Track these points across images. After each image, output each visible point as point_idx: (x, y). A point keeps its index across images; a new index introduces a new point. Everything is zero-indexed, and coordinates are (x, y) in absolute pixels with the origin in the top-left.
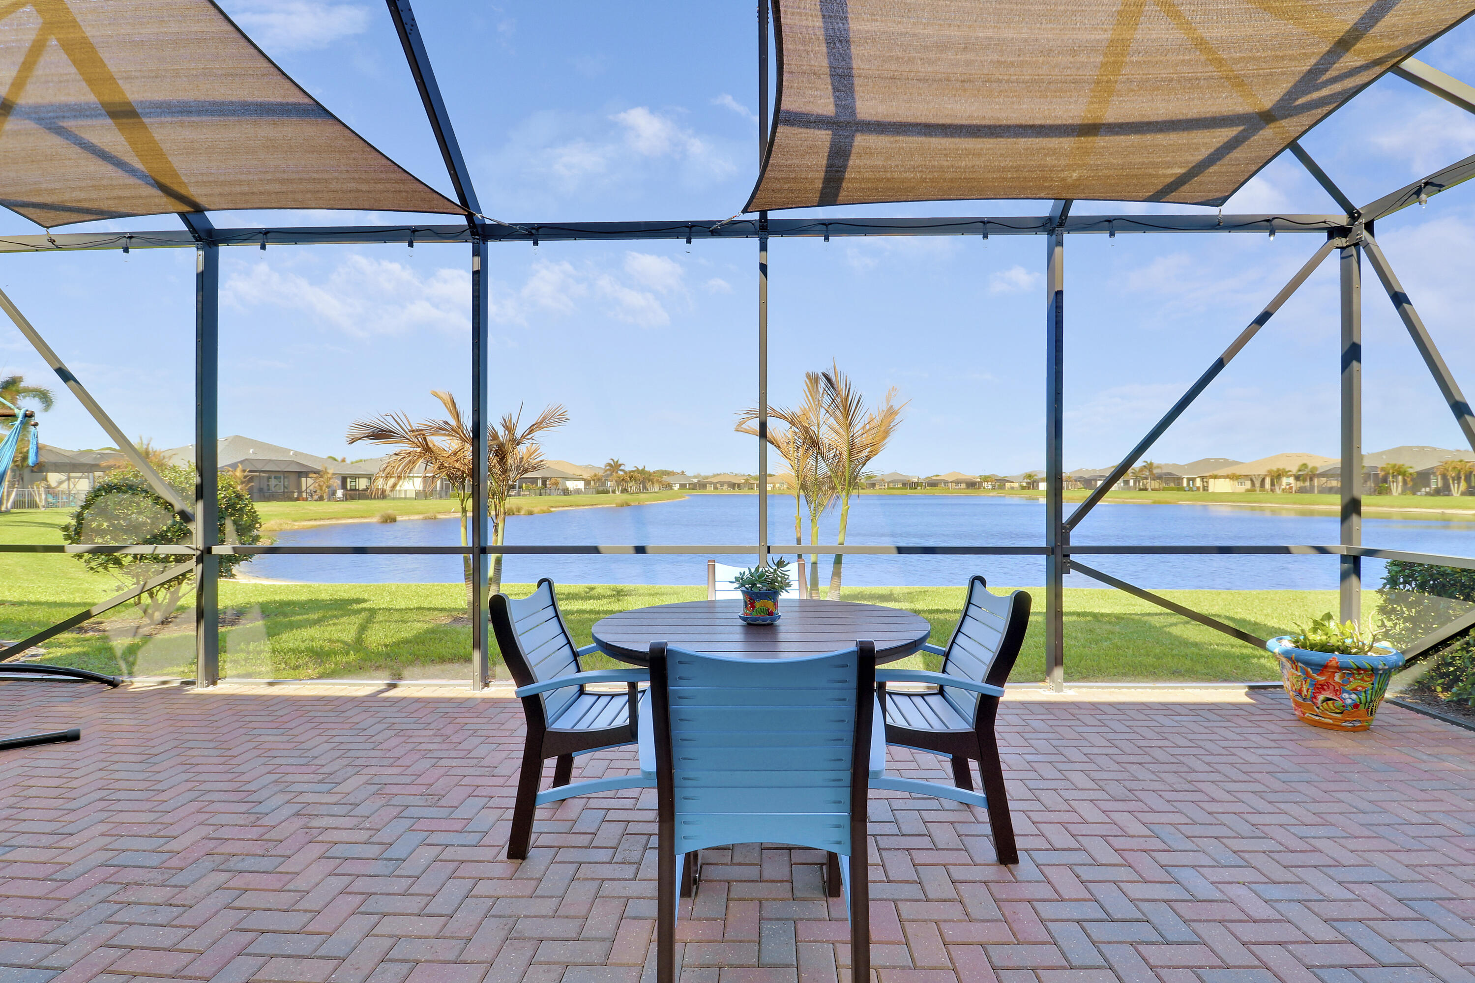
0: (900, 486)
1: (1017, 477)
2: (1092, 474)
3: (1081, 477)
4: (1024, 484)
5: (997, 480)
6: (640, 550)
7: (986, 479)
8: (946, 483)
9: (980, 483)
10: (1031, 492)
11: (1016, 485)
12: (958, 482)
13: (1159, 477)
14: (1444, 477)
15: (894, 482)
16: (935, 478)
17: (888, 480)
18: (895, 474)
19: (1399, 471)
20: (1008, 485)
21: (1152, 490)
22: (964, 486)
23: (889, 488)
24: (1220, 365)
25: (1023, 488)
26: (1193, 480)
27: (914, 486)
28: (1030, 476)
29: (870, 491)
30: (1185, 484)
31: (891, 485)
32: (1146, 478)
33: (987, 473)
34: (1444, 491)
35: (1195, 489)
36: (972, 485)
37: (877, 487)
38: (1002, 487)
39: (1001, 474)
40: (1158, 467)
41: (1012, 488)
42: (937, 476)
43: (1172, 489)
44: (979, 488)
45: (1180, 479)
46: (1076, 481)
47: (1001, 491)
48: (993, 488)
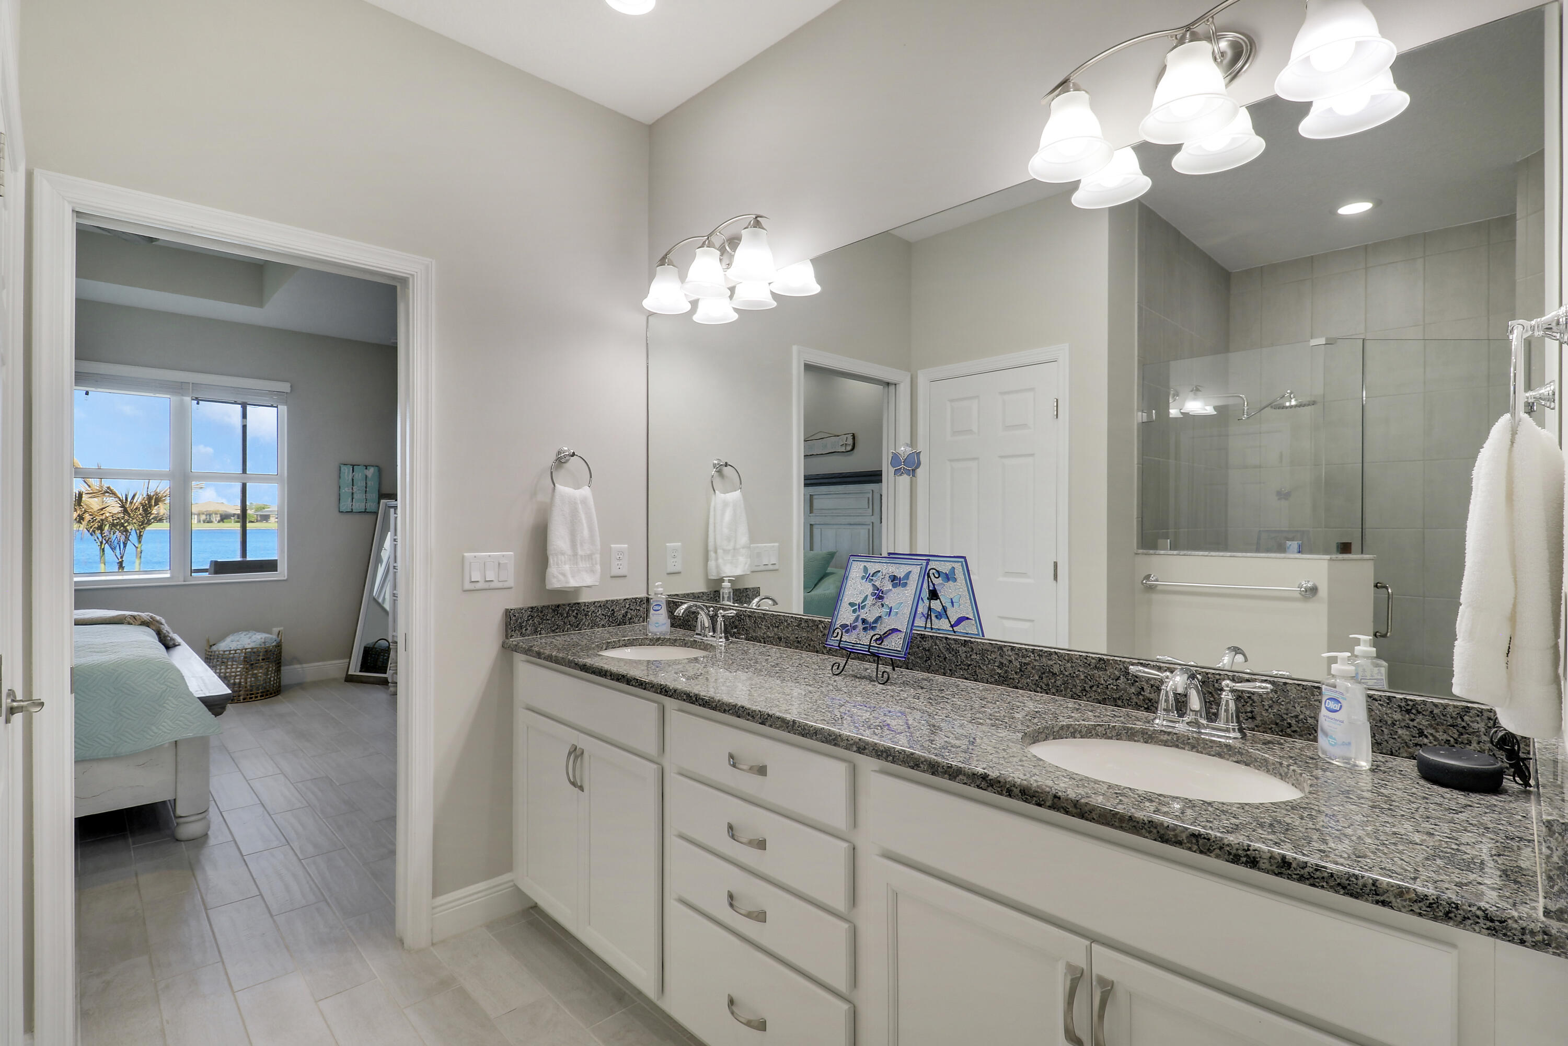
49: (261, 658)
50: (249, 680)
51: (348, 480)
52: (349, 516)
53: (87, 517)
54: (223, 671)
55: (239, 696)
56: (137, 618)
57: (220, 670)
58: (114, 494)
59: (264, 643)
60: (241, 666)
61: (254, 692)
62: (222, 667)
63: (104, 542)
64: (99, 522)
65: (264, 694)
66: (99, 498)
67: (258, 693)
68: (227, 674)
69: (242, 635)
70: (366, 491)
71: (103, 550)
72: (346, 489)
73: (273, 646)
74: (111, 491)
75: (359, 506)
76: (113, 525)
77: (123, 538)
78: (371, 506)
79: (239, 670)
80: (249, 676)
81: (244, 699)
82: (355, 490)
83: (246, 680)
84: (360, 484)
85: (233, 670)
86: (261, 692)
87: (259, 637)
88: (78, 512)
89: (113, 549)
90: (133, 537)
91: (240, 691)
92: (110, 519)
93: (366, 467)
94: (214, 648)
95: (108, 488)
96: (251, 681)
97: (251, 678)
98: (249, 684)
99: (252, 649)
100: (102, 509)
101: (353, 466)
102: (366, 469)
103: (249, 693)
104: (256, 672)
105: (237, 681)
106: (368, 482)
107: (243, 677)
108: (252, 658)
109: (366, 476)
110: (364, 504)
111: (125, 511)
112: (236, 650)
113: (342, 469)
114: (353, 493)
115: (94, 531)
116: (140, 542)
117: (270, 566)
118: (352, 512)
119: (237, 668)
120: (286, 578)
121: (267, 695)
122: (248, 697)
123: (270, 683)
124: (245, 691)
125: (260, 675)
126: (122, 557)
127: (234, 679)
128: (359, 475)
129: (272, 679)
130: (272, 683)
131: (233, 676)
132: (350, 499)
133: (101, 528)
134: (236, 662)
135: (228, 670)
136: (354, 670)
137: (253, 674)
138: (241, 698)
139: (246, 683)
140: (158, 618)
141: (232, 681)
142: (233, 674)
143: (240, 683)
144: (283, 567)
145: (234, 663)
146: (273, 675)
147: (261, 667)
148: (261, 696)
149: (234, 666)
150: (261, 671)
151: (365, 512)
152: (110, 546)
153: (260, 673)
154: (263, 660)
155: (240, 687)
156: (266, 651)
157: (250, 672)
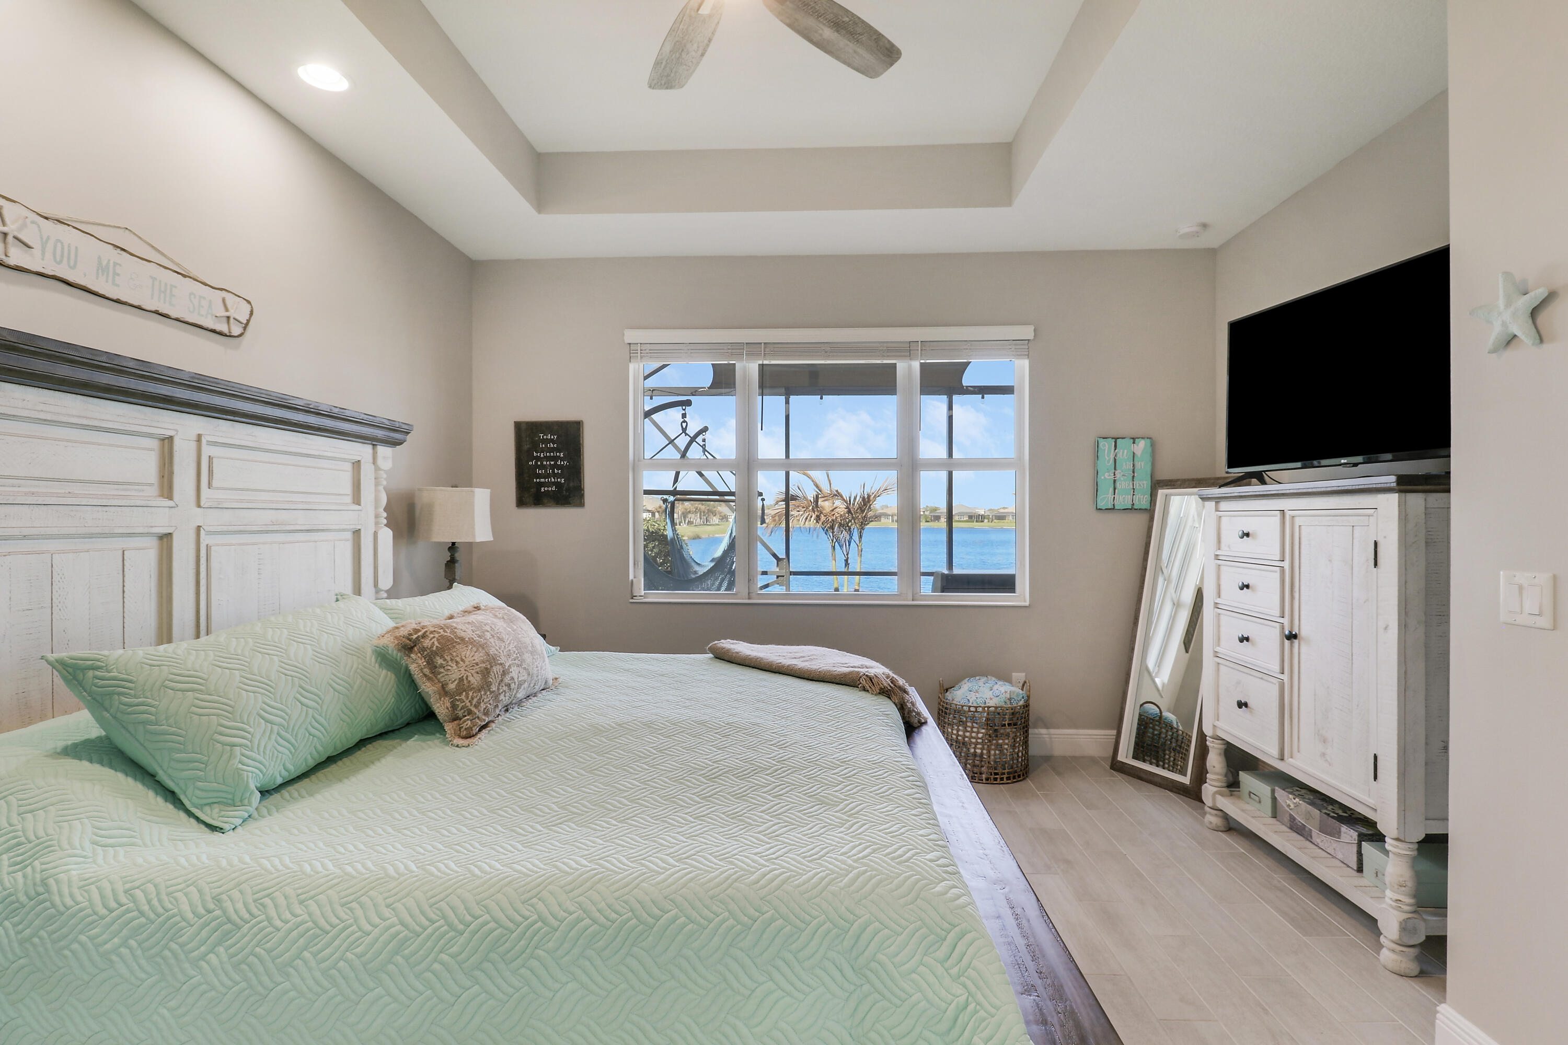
49: (1006, 723)
50: (992, 752)
51: (1108, 461)
52: (1111, 516)
53: (823, 518)
54: (961, 733)
55: (981, 774)
56: (875, 680)
57: (958, 731)
58: (842, 496)
59: (1010, 699)
60: (983, 731)
61: (999, 771)
62: (960, 728)
63: (835, 540)
64: (831, 522)
65: (1012, 775)
66: (830, 501)
67: (1004, 774)
68: (966, 739)
69: (981, 683)
70: (1133, 477)
71: (834, 547)
72: (1106, 474)
73: (1020, 706)
74: (839, 493)
75: (1123, 501)
76: (840, 525)
77: (848, 537)
78: (1142, 501)
79: (980, 735)
80: (993, 747)
81: (987, 779)
82: (1118, 476)
83: (989, 752)
84: (1125, 465)
85: (974, 735)
86: (1008, 773)
87: (1003, 689)
88: (816, 513)
89: (841, 546)
90: (856, 536)
91: (982, 766)
92: (839, 520)
93: (1134, 440)
94: (949, 695)
95: (837, 491)
96: (995, 754)
97: (995, 750)
98: (992, 757)
99: (996, 708)
100: (833, 510)
101: (1116, 439)
102: (1134, 443)
103: (993, 771)
104: (1001, 741)
105: (979, 751)
106: (1136, 463)
107: (986, 747)
108: (997, 721)
109: (1134, 453)
110: (1130, 497)
111: (849, 512)
112: (976, 707)
113: (1101, 445)
114: (1115, 481)
115: (827, 530)
116: (860, 541)
117: (1005, 584)
118: (1114, 509)
119: (978, 733)
120: (1027, 604)
121: (1014, 778)
122: (992, 777)
123: (1018, 760)
124: (989, 768)
125: (1006, 747)
126: (847, 555)
127: (975, 748)
128: (1124, 453)
129: (1020, 754)
130: (1020, 760)
131: (974, 743)
132: (1111, 490)
133: (832, 528)
134: (977, 723)
135: (968, 734)
136: (1125, 755)
137: (997, 745)
138: (984, 776)
139: (989, 757)
140: (901, 682)
141: (972, 750)
142: (974, 740)
143: (982, 754)
144: (1023, 585)
145: (975, 725)
146: (1021, 748)
147: (1008, 735)
148: (1008, 778)
149: (975, 730)
150: (1007, 741)
151: (1132, 509)
152: (839, 543)
153: (1006, 743)
154: (1009, 725)
155: (982, 761)
156: (1013, 714)
157: (994, 742)
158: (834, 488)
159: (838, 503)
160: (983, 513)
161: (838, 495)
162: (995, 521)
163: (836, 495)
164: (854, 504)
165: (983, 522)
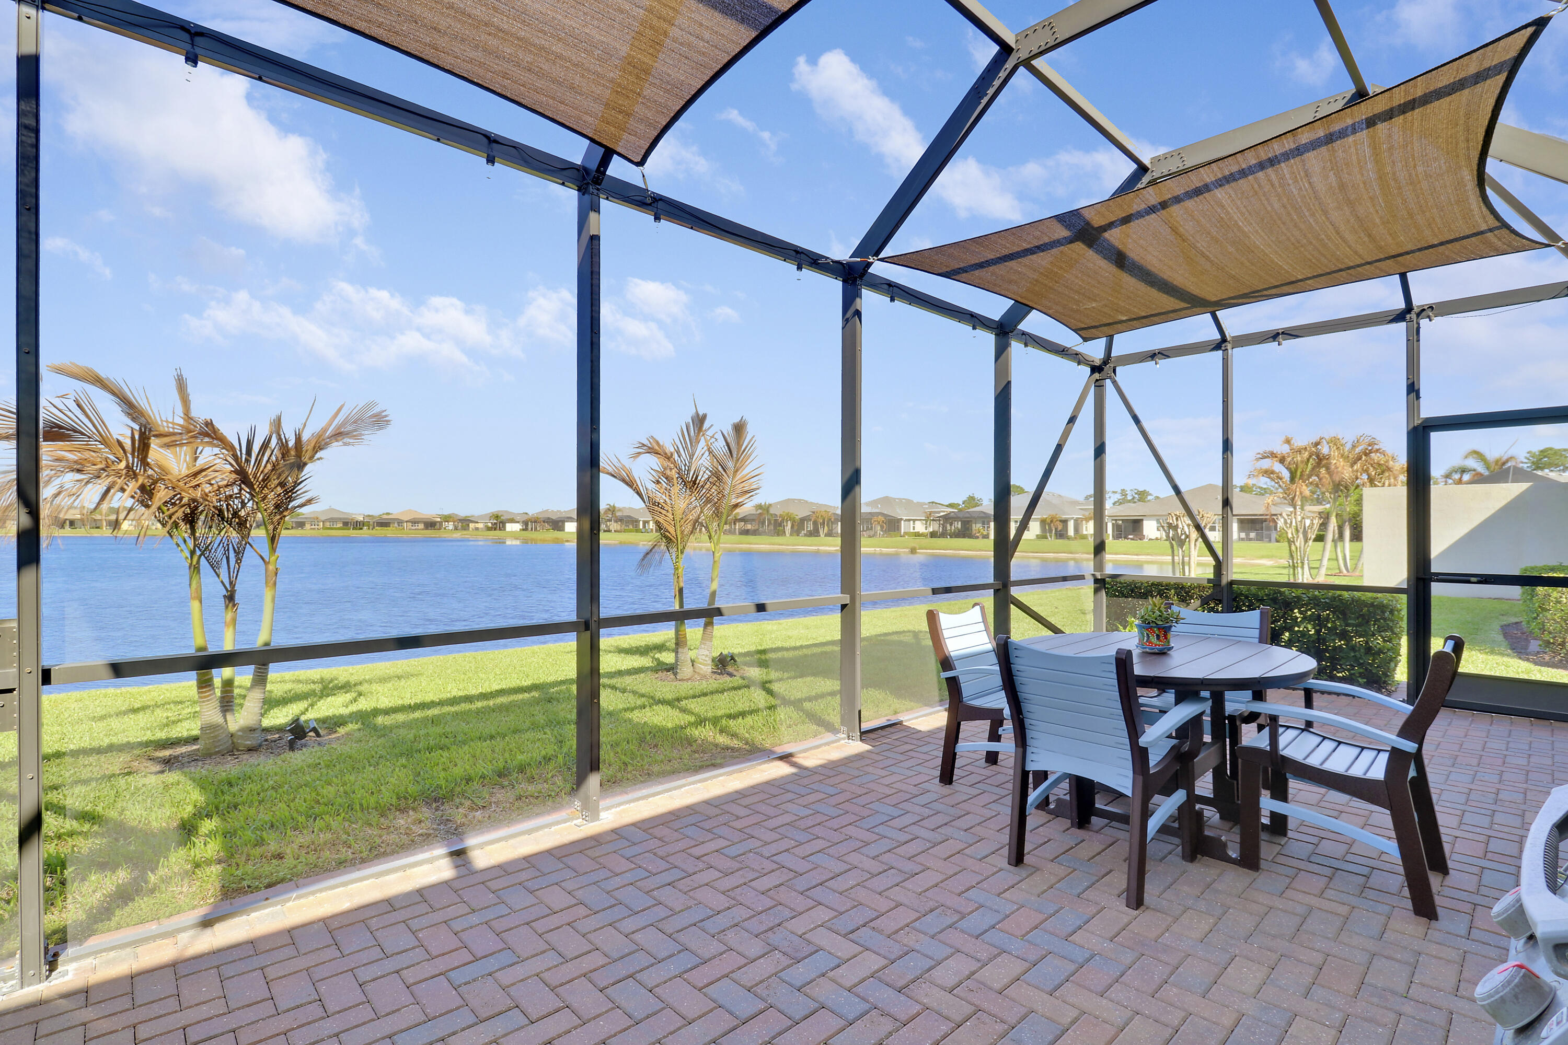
0: (340, 525)
1: (482, 517)
2: (559, 515)
3: (549, 518)
4: (490, 525)
5: (460, 520)
6: (761, 608)
7: (447, 518)
8: (400, 522)
9: (441, 523)
10: (498, 533)
11: (480, 526)
12: (414, 522)
13: (620, 520)
14: (815, 523)
15: (333, 520)
16: (385, 517)
17: (323, 519)
18: (332, 510)
19: (790, 518)
20: (472, 525)
21: (615, 531)
22: (421, 526)
23: (324, 528)
24: (1059, 448)
25: (489, 529)
26: (648, 522)
27: (358, 525)
28: (497, 517)
29: (298, 532)
30: (641, 527)
31: (328, 525)
32: (610, 521)
33: (446, 512)
34: (814, 533)
35: (649, 531)
36: (430, 525)
37: (308, 526)
38: (466, 528)
39: (463, 513)
40: (620, 510)
41: (477, 529)
42: (388, 514)
43: (631, 531)
44: (440, 529)
45: (637, 521)
46: (544, 522)
47: (465, 532)
48: (456, 528)
53: (161, 493)
58: (222, 438)
63: (198, 553)
64: (186, 504)
66: (186, 449)
74: (212, 430)
76: (216, 512)
77: (236, 544)
88: (140, 478)
89: (214, 567)
90: (258, 541)
92: (211, 498)
95: (207, 423)
100: (196, 475)
111: (244, 480)
115: (173, 524)
133: (189, 519)
152: (209, 558)
158: (200, 413)
159: (209, 454)
160: (362, 519)
161: (210, 433)
162: (377, 528)
163: (207, 435)
164: (258, 462)
165: (361, 529)
